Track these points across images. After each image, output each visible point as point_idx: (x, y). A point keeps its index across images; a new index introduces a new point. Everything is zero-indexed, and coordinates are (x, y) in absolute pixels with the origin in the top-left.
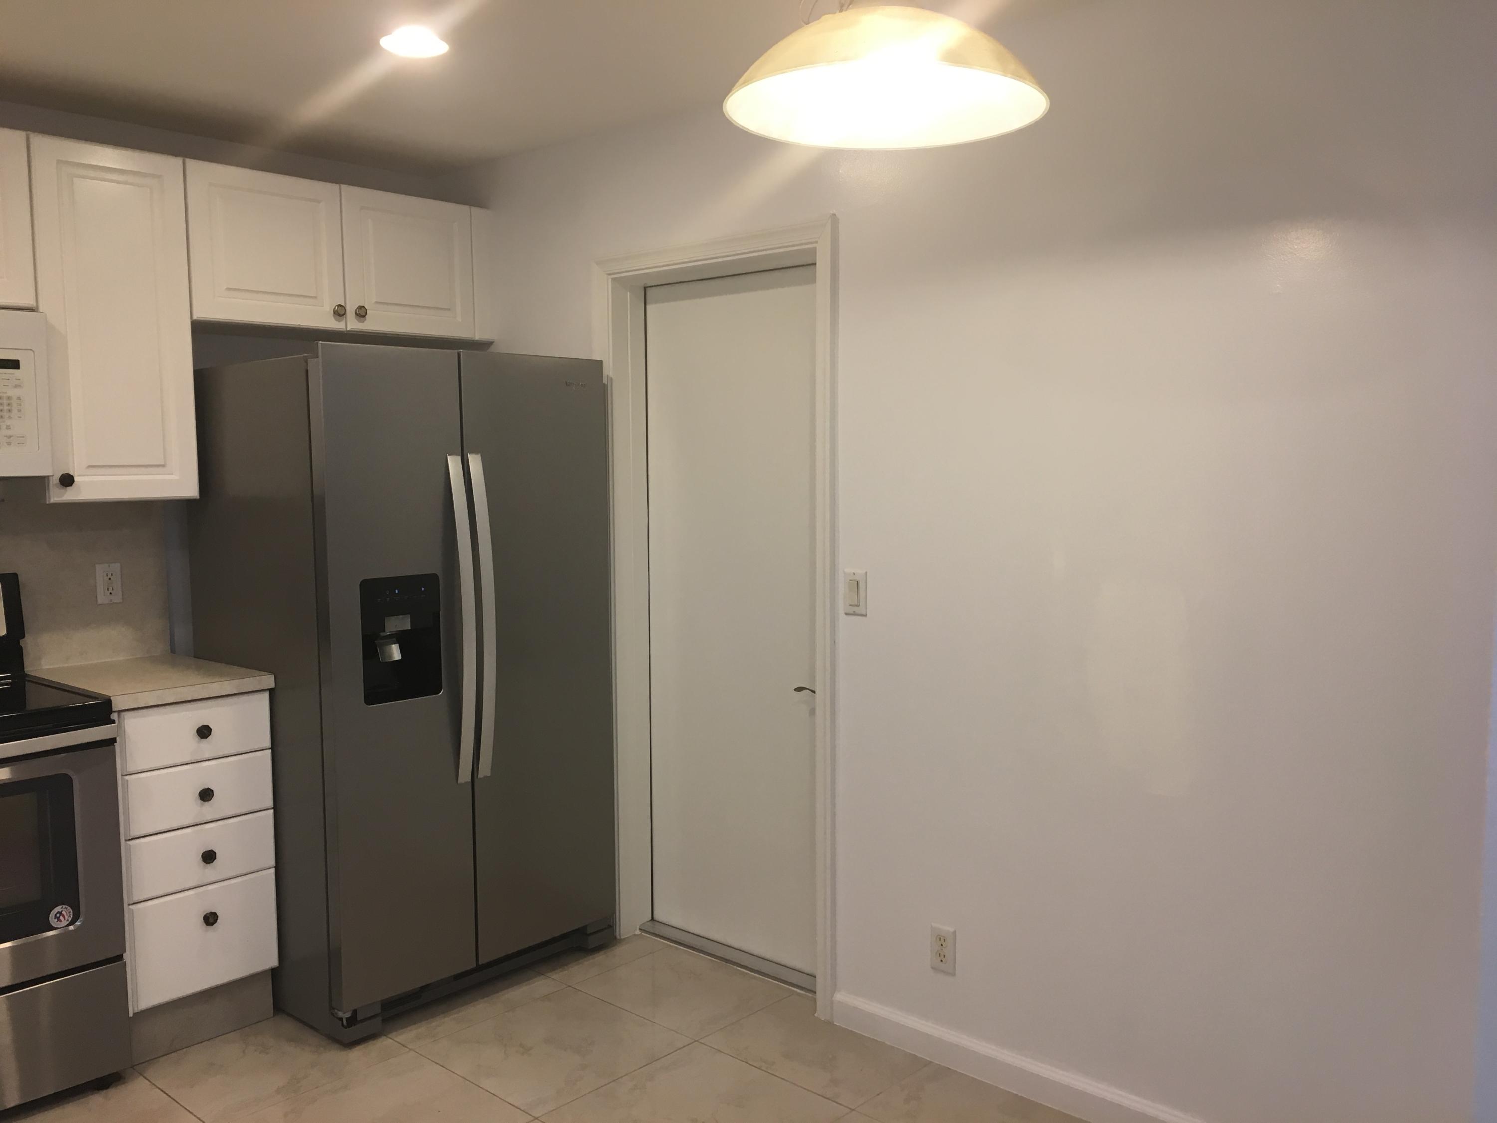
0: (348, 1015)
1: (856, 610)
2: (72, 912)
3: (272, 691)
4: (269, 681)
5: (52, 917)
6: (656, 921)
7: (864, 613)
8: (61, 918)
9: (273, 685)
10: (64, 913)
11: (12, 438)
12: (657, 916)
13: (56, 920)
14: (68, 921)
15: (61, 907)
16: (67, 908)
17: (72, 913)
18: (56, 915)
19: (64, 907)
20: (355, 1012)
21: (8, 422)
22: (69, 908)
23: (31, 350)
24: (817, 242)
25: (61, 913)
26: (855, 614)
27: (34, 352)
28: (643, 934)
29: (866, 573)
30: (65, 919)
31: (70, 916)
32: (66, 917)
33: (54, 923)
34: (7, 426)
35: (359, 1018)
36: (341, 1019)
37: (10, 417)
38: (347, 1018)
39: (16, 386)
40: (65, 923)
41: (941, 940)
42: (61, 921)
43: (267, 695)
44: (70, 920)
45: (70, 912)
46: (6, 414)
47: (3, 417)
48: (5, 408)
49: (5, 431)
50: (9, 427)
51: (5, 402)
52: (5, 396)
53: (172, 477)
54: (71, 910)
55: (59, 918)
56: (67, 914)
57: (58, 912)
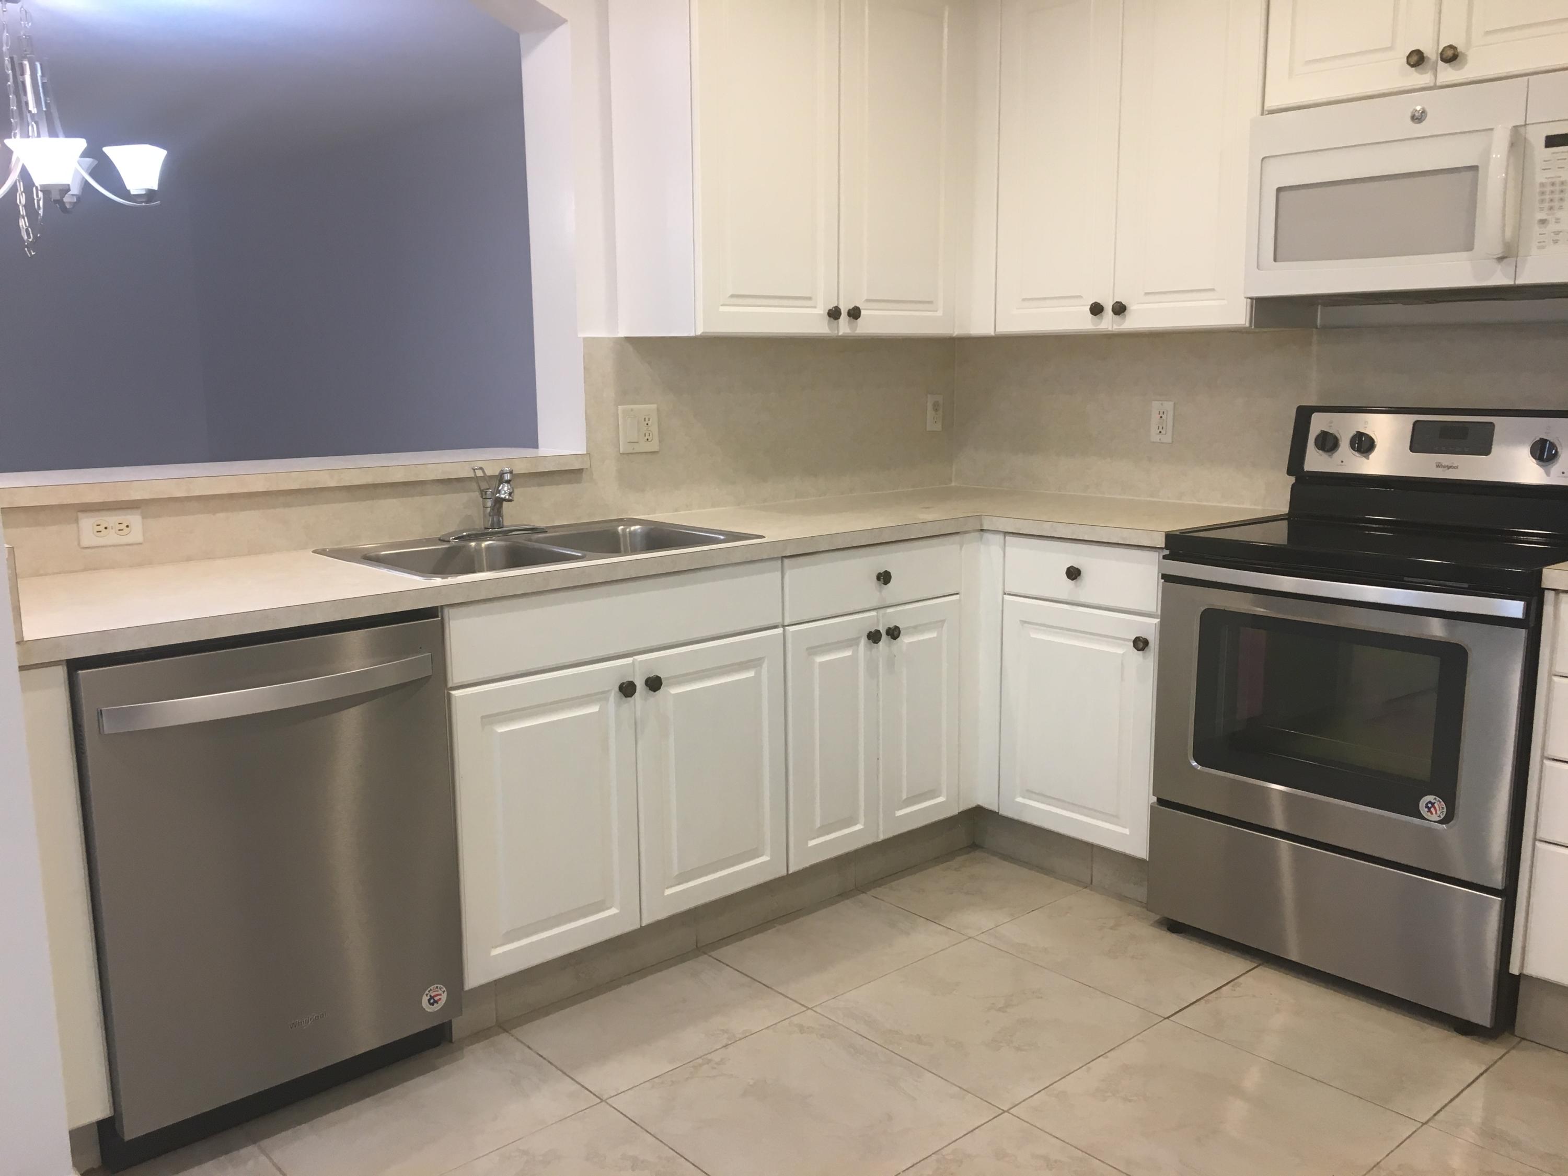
2: (1445, 808)
5: (1422, 805)
8: (1432, 809)
10: (1436, 805)
11: (1560, 233)
13: (1427, 810)
14: (1439, 816)
15: (1434, 796)
16: (1440, 802)
17: (1445, 810)
18: (1427, 804)
19: (1438, 799)
21: (1559, 214)
22: (1443, 803)
25: (1433, 804)
30: (1436, 813)
31: (1442, 813)
32: (1438, 812)
33: (1423, 811)
34: (1557, 219)
37: (1561, 208)
40: (1435, 818)
42: (1432, 813)
44: (1442, 817)
45: (1443, 808)
46: (1556, 204)
47: (1551, 208)
48: (1557, 196)
49: (1552, 227)
50: (1558, 221)
51: (1557, 188)
52: (1557, 180)
54: (1444, 806)
55: (1429, 809)
56: (1440, 809)
57: (1430, 802)
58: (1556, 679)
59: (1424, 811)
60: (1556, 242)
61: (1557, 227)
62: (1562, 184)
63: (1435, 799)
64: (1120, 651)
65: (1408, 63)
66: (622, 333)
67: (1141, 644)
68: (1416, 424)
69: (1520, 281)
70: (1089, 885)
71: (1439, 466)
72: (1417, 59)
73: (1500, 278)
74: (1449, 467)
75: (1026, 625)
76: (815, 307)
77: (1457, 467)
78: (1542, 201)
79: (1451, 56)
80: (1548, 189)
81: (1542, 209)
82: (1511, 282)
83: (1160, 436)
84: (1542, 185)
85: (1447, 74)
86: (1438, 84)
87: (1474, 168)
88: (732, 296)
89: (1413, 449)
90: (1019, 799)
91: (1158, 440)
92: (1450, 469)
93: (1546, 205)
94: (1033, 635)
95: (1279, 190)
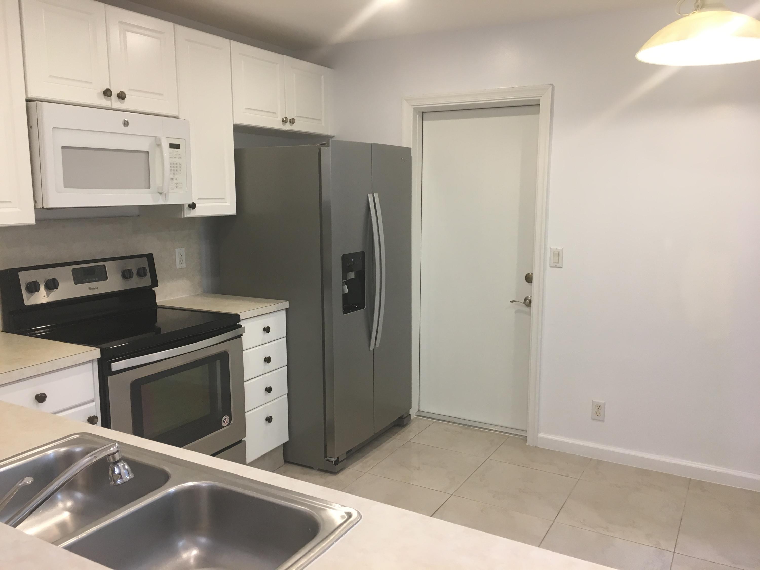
0: (335, 459)
1: (557, 264)
3: (287, 310)
4: (286, 304)
5: (222, 421)
6: (420, 411)
7: (561, 266)
8: (226, 422)
9: (288, 307)
10: (226, 419)
11: (178, 184)
12: (421, 409)
13: (224, 423)
15: (225, 416)
16: (227, 417)
20: (338, 458)
21: (176, 176)
22: (228, 417)
23: (184, 139)
24: (541, 97)
25: (225, 419)
26: (556, 267)
27: (185, 140)
28: (418, 417)
29: (563, 248)
31: (228, 421)
34: (176, 178)
35: (340, 460)
36: (332, 461)
37: (177, 174)
38: (335, 461)
39: (180, 158)
40: (227, 424)
41: (598, 407)
42: (225, 423)
43: (284, 311)
45: (228, 419)
46: (175, 172)
48: (175, 169)
49: (175, 181)
51: (175, 166)
52: (175, 162)
53: (227, 204)
54: (228, 418)
60: (177, 187)
61: (177, 182)
62: (176, 164)
65: (105, 93)
67: (91, 420)
68: (73, 270)
69: (168, 203)
71: (90, 289)
72: (107, 93)
73: (161, 201)
74: (94, 289)
77: (97, 288)
78: (172, 170)
80: (173, 166)
81: (172, 174)
82: (165, 204)
87: (148, 153)
89: (76, 283)
93: (173, 172)
95: (63, 148)
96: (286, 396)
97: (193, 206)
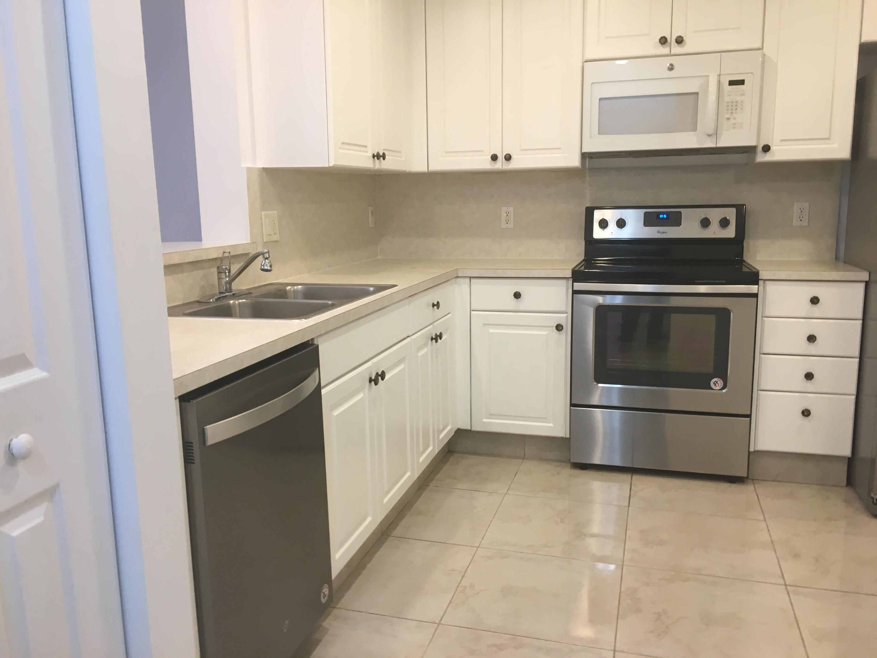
4: (865, 276)
5: (712, 383)
8: (717, 384)
9: (867, 279)
10: (718, 382)
11: (734, 124)
13: (714, 385)
14: (720, 387)
15: (717, 379)
17: (723, 384)
18: (714, 382)
19: (719, 379)
21: (735, 115)
22: (721, 381)
23: (752, 73)
25: (717, 382)
31: (721, 385)
32: (720, 385)
36: (873, 498)
37: (736, 113)
38: (876, 499)
39: (741, 95)
40: (718, 388)
42: (716, 386)
44: (721, 387)
46: (734, 111)
47: (732, 113)
48: (734, 108)
49: (732, 121)
50: (735, 119)
51: (734, 104)
52: (734, 101)
53: (836, 146)
55: (715, 385)
56: (720, 383)
57: (715, 381)
58: (765, 319)
59: (712, 385)
60: (734, 128)
61: (734, 121)
62: (737, 102)
63: (718, 379)
64: (546, 333)
65: (660, 42)
66: (260, 165)
67: (559, 328)
68: (645, 213)
69: (719, 145)
70: (524, 458)
71: (658, 232)
72: (663, 41)
73: (709, 144)
74: (663, 233)
75: (486, 326)
76: (367, 152)
77: (667, 233)
78: (728, 110)
79: (680, 41)
80: (730, 104)
81: (727, 113)
82: (713, 146)
83: (507, 225)
84: (728, 102)
85: (676, 49)
86: (672, 53)
87: (697, 93)
88: (343, 143)
89: (645, 225)
90: (485, 420)
91: (506, 227)
92: (664, 234)
93: (730, 111)
94: (491, 331)
95: (600, 99)
96: (854, 397)
97: (766, 149)
